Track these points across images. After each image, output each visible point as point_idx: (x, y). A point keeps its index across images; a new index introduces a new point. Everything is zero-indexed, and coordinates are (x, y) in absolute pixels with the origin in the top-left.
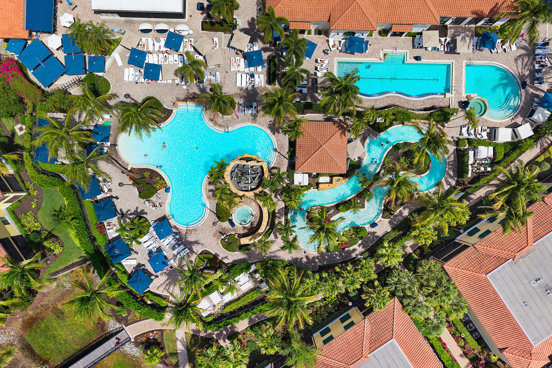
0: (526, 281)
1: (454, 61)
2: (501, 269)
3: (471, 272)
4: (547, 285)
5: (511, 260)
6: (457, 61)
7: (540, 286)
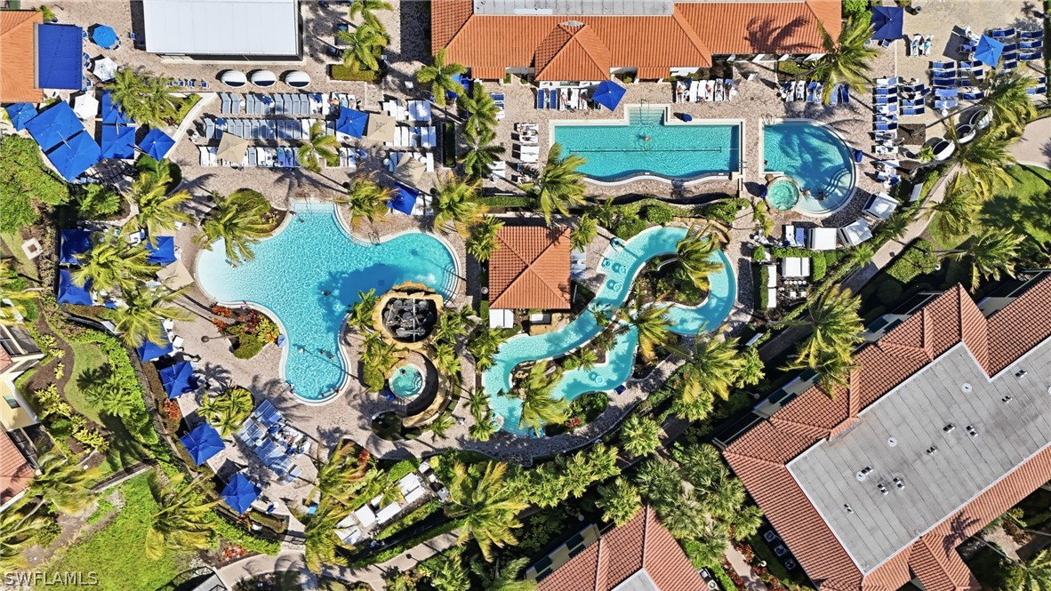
0: (848, 473)
1: (744, 120)
2: (809, 454)
3: (763, 462)
4: (882, 479)
5: (824, 440)
6: (749, 120)
7: (870, 480)
